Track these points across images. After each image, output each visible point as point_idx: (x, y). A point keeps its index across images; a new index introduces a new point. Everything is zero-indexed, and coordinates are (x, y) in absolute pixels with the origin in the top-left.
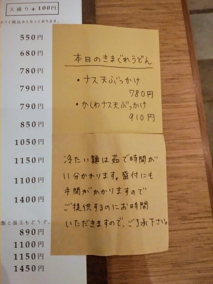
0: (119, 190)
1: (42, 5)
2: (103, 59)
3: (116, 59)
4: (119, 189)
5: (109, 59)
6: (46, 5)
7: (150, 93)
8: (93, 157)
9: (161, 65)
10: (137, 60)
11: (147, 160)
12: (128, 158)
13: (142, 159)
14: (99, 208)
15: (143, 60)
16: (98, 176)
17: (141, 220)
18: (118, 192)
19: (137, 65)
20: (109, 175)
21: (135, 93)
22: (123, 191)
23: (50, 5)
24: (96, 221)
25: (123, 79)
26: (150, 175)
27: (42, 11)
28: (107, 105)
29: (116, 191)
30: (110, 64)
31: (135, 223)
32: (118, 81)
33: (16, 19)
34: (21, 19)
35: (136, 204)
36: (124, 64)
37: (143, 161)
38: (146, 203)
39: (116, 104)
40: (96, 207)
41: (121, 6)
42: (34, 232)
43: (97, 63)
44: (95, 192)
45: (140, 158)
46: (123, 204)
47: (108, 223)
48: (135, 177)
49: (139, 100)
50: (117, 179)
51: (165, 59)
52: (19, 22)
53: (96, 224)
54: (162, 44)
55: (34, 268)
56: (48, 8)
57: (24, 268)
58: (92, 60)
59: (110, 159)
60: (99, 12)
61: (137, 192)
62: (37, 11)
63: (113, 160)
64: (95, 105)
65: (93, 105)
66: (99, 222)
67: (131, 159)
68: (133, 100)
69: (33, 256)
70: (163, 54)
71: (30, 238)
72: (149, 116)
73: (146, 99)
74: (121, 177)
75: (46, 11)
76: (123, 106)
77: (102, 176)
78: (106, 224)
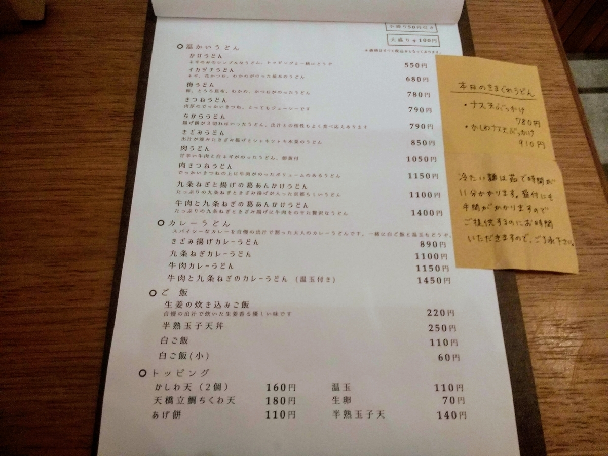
0: (521, 208)
1: (422, 38)
2: (488, 88)
3: (499, 89)
4: (521, 206)
5: (493, 88)
6: (427, 38)
7: (536, 123)
8: (489, 175)
9: (544, 98)
10: (520, 92)
11: (545, 182)
12: (526, 178)
13: (540, 181)
14: (503, 222)
15: (526, 92)
16: (498, 193)
17: (547, 238)
18: (520, 209)
19: (520, 96)
20: (509, 193)
21: (521, 121)
22: (525, 208)
23: (431, 38)
24: (501, 235)
25: (509, 107)
26: (550, 196)
27: (423, 43)
28: (497, 129)
29: (518, 209)
30: (494, 92)
31: (541, 240)
32: (504, 108)
33: (399, 48)
34: (404, 48)
35: (540, 221)
36: (507, 94)
37: (541, 182)
38: (550, 222)
39: (505, 129)
40: (499, 221)
41: (496, 43)
42: (435, 245)
43: (482, 90)
44: (497, 208)
45: (538, 179)
46: (528, 221)
47: (514, 237)
48: (535, 197)
49: (526, 128)
50: (517, 197)
51: (547, 92)
52: (402, 51)
53: (501, 238)
54: (542, 79)
55: (439, 280)
56: (429, 40)
57: (429, 279)
58: (477, 87)
59: (508, 178)
60: (477, 47)
61: (540, 211)
62: (417, 43)
63: (511, 179)
64: (485, 128)
65: (483, 128)
66: (505, 236)
67: (529, 179)
68: (520, 127)
69: (438, 268)
70: (544, 89)
71: (432, 250)
72: (539, 143)
73: (533, 127)
74: (521, 196)
75: (427, 43)
76: (512, 132)
77: (502, 193)
78: (512, 237)
